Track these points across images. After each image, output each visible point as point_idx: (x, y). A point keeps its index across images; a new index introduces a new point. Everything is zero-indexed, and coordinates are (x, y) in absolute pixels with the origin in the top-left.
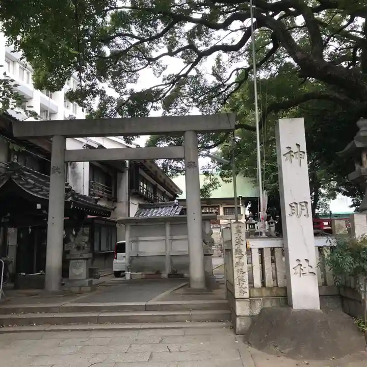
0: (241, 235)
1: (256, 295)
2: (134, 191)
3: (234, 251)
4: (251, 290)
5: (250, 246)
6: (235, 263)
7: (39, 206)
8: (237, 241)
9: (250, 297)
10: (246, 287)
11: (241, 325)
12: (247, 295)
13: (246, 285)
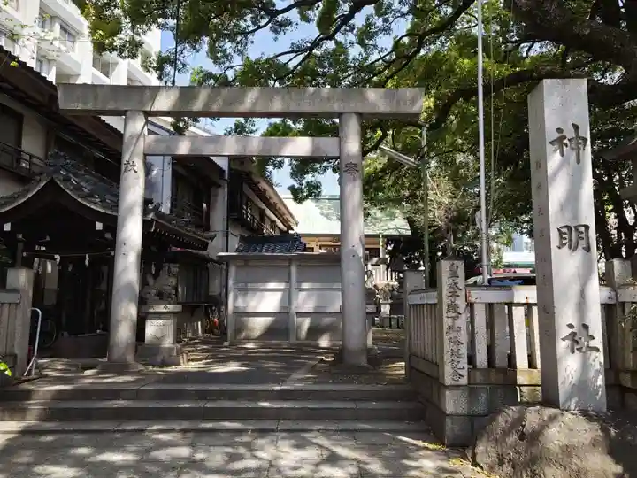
0: (457, 280)
1: (478, 381)
2: (235, 215)
3: (445, 307)
4: (472, 373)
5: (473, 300)
6: (445, 327)
7: (99, 226)
8: (452, 290)
9: (469, 384)
10: (463, 368)
11: (452, 429)
12: (464, 381)
13: (464, 363)
